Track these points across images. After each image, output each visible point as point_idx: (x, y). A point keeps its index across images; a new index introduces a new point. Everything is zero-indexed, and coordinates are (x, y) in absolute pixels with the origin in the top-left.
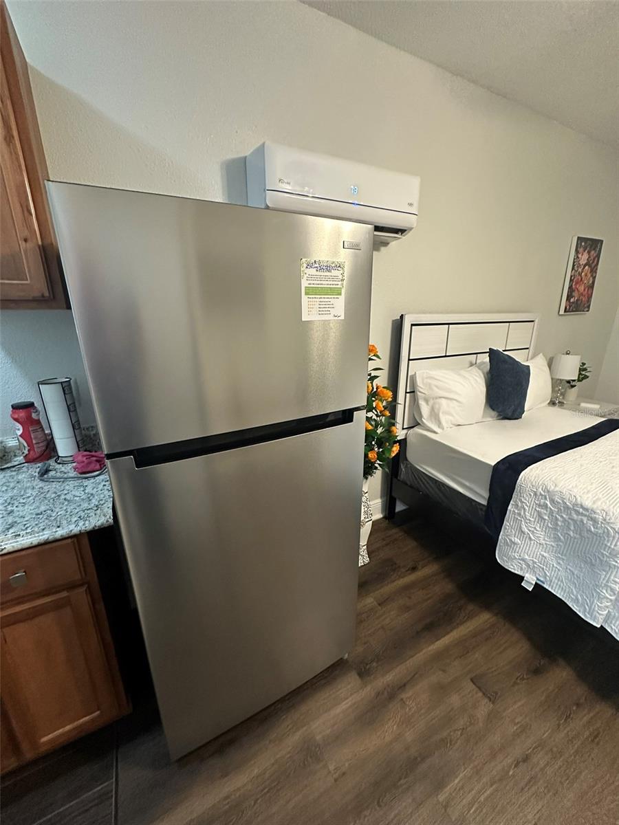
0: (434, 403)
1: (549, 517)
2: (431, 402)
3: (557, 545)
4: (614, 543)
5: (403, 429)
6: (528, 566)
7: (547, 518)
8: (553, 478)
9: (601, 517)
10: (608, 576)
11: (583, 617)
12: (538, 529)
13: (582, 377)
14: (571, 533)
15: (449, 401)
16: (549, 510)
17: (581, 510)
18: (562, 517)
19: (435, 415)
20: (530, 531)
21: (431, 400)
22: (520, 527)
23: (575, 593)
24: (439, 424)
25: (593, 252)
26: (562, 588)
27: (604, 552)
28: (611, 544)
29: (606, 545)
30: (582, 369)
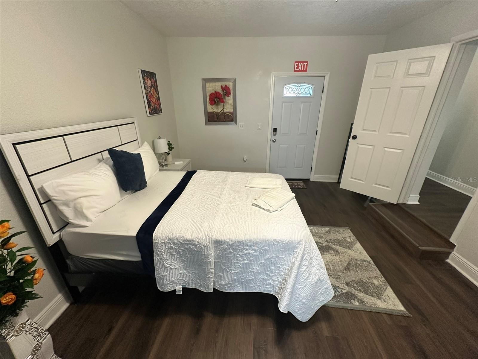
0: (75, 204)
1: (176, 253)
2: (72, 205)
3: (184, 264)
4: (205, 252)
5: (54, 233)
6: (176, 283)
7: (175, 254)
8: (170, 230)
9: (197, 242)
10: (208, 268)
11: (206, 292)
12: (173, 261)
13: (171, 149)
14: (188, 255)
15: (88, 199)
16: (174, 249)
17: (188, 242)
18: (181, 249)
19: (80, 213)
20: (169, 265)
21: (71, 202)
22: (164, 266)
23: (199, 282)
24: (87, 218)
25: (152, 79)
26: (194, 283)
27: (203, 258)
28: (204, 253)
29: (203, 254)
30: (169, 144)
